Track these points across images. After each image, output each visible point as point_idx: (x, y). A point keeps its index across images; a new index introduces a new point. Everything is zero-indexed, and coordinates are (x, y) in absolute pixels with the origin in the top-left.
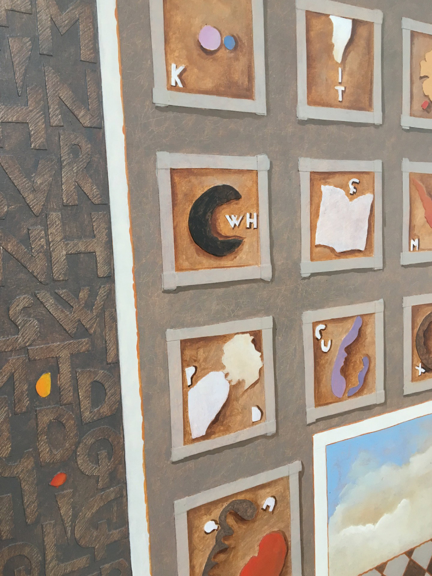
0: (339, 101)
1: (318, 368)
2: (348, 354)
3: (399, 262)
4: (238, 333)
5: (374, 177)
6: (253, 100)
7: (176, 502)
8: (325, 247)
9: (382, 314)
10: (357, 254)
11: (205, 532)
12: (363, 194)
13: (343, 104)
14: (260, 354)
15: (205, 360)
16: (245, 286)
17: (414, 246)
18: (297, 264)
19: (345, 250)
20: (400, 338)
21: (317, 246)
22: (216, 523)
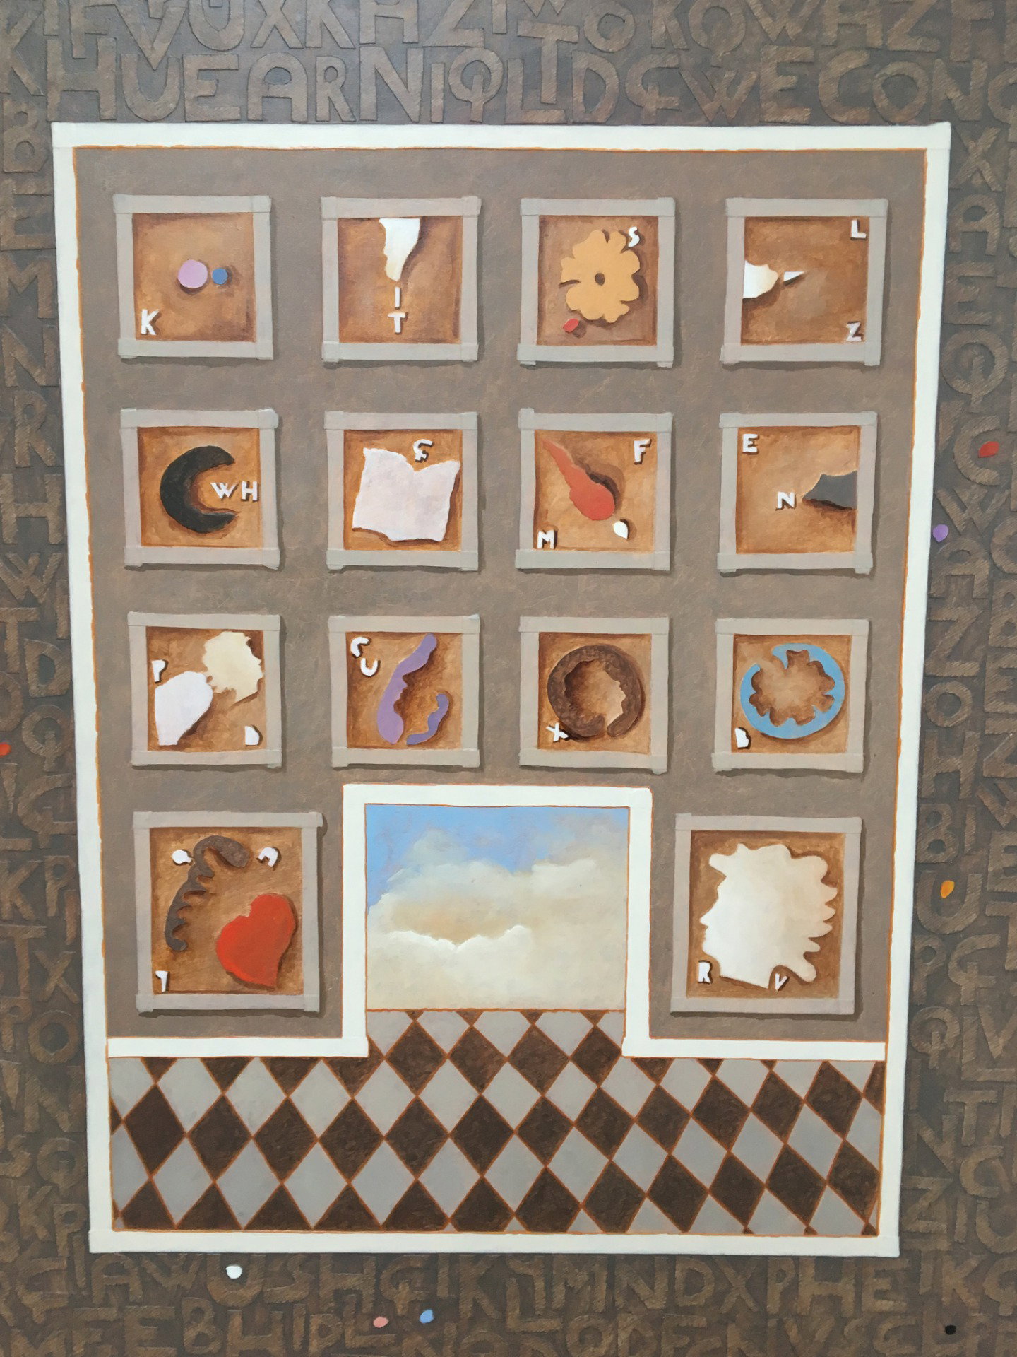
0: (396, 334)
1: (355, 696)
2: (409, 685)
3: (513, 563)
4: (226, 630)
5: (461, 438)
6: (253, 341)
7: (135, 813)
8: (370, 531)
9: (476, 638)
10: (429, 546)
11: (174, 862)
12: (440, 459)
13: (403, 336)
14: (259, 661)
15: (180, 655)
16: (239, 573)
17: (544, 542)
18: (321, 551)
19: (405, 538)
20: (514, 677)
21: (355, 530)
22: (189, 855)
